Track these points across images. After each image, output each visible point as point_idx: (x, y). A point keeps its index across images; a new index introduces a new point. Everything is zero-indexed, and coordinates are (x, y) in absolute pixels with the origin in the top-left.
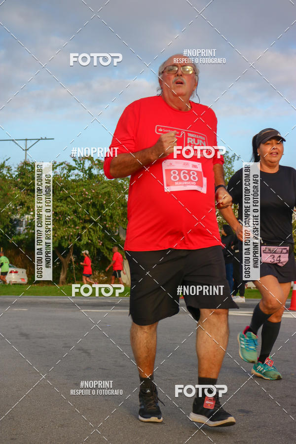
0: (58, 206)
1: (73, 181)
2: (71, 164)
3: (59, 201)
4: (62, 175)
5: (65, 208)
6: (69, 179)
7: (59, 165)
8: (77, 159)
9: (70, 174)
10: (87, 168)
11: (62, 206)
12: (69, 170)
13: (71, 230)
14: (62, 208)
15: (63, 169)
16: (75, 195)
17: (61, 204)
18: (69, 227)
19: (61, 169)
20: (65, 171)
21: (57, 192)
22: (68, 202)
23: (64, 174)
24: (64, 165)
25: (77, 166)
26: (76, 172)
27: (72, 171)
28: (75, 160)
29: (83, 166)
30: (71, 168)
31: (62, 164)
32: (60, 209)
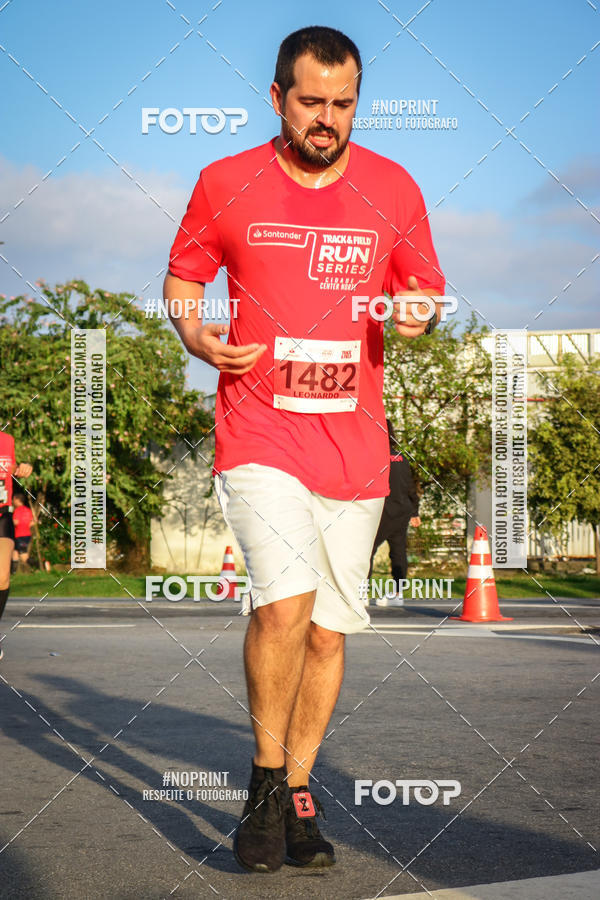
0: (8, 397)
1: (44, 339)
2: (39, 301)
3: (12, 384)
4: (19, 325)
5: (26, 400)
6: (35, 334)
7: (12, 303)
8: (53, 290)
9: (37, 323)
10: (74, 310)
11: (18, 396)
12: (35, 316)
13: (40, 451)
14: (18, 400)
15: (20, 311)
16: (48, 370)
17: (14, 392)
18: (35, 443)
19: (15, 313)
20: (26, 318)
21: (8, 365)
22: (33, 386)
23: (24, 324)
24: (21, 305)
25: (52, 306)
26: (51, 318)
27: (41, 319)
28: (48, 293)
29: (66, 304)
30: (38, 311)
31: (17, 301)
32: (14, 402)
